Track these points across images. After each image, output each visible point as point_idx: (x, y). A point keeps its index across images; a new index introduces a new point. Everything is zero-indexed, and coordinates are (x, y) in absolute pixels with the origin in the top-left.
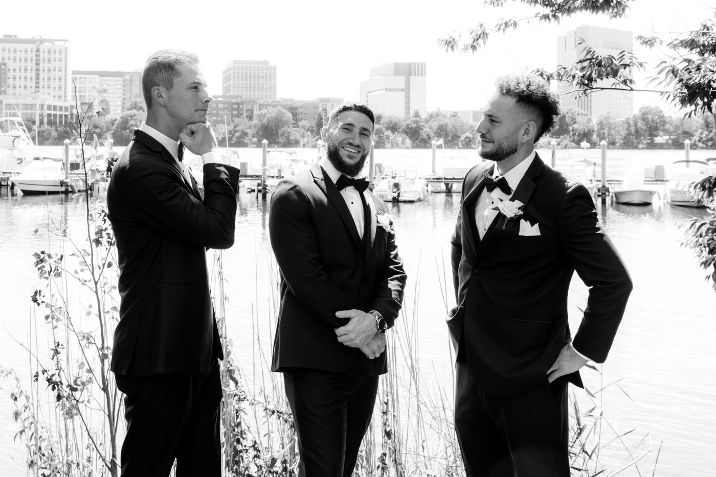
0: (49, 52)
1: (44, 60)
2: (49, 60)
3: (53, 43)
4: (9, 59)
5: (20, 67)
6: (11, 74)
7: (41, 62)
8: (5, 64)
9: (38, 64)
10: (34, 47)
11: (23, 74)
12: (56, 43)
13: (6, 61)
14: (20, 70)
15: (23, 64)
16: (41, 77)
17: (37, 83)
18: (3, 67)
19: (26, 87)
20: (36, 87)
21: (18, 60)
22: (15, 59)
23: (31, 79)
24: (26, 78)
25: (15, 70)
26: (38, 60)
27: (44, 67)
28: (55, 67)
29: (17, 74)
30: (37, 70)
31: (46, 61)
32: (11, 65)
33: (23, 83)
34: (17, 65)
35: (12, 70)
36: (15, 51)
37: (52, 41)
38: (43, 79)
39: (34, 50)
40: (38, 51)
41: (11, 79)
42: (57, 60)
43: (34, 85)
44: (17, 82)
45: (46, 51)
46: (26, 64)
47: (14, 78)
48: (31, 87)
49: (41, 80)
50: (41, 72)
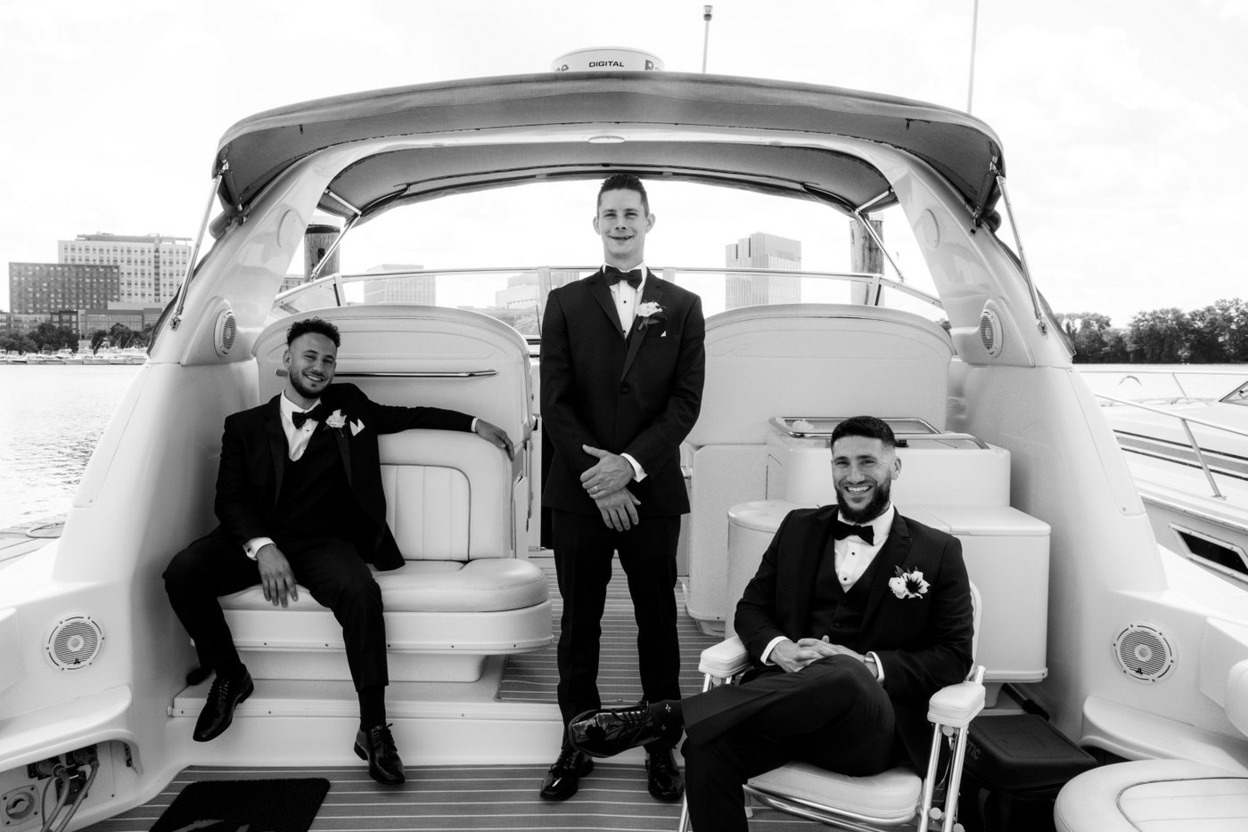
0: (171, 253)
1: (164, 263)
2: (171, 263)
3: (174, 243)
4: (122, 261)
5: (136, 270)
6: (124, 279)
7: (161, 264)
8: (117, 267)
9: (157, 267)
10: (152, 246)
11: (139, 279)
12: (177, 242)
13: (119, 263)
14: (136, 274)
15: (139, 267)
16: (162, 282)
17: (157, 290)
18: (115, 271)
19: (143, 295)
20: (156, 295)
21: (133, 262)
22: (129, 262)
23: (150, 285)
24: (143, 284)
25: (129, 274)
26: (157, 262)
27: (164, 270)
28: (178, 271)
29: (133, 279)
30: (157, 274)
31: (167, 263)
32: (124, 268)
33: (139, 290)
34: (132, 268)
35: (125, 274)
36: (129, 251)
37: (172, 240)
38: (165, 285)
39: (153, 250)
40: (157, 251)
41: (126, 284)
42: (181, 263)
43: (153, 292)
44: (133, 289)
45: (167, 252)
46: (143, 267)
47: (129, 284)
48: (150, 295)
49: (161, 287)
50: (161, 276)
